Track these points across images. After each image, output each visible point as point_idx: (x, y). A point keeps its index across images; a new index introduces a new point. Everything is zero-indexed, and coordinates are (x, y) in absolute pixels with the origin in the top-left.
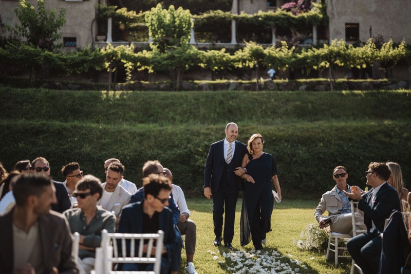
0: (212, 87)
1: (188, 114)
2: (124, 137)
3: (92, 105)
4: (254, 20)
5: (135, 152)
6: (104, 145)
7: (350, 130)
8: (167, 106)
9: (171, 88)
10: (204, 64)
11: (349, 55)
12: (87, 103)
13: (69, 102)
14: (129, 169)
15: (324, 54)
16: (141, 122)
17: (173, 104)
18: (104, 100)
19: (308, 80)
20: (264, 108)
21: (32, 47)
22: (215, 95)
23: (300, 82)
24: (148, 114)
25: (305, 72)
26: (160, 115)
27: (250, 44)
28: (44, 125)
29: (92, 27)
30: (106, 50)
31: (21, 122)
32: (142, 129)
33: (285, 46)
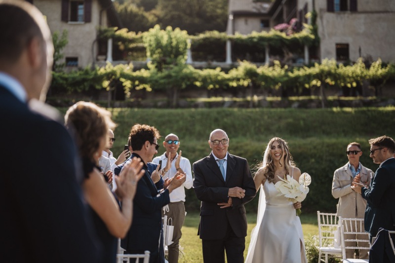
0: (207, 105)
9: (168, 105)
10: (199, 82)
11: (339, 75)
15: (315, 73)
17: (169, 121)
19: (300, 98)
20: (257, 124)
22: (210, 112)
23: (292, 100)
25: (298, 90)
27: (244, 64)
29: (93, 48)
30: (105, 69)
33: (277, 65)
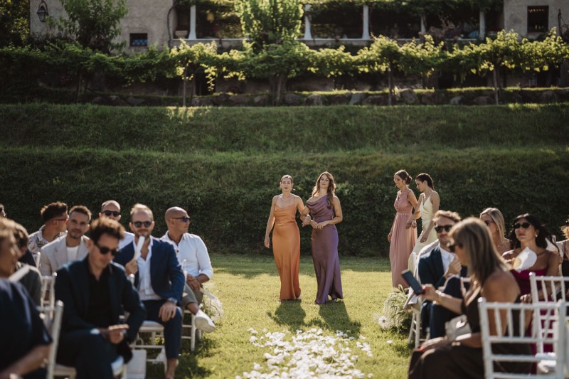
0: (326, 100)
1: (287, 138)
2: (195, 170)
3: (156, 127)
4: (394, 5)
5: (209, 191)
6: (168, 182)
7: (513, 160)
8: (258, 127)
9: (269, 102)
10: (315, 67)
11: (521, 53)
12: (149, 123)
13: (125, 123)
14: (201, 214)
15: (485, 51)
16: (221, 150)
17: (267, 124)
18: (173, 119)
19: (464, 89)
20: (394, 129)
21: (80, 48)
22: (326, 111)
23: (451, 93)
24: (231, 138)
25: (459, 78)
26: (248, 140)
27: (379, 40)
28: (88, 154)
29: (168, 19)
30: (178, 50)
31: (58, 150)
32: (220, 160)
33: (430, 41)
